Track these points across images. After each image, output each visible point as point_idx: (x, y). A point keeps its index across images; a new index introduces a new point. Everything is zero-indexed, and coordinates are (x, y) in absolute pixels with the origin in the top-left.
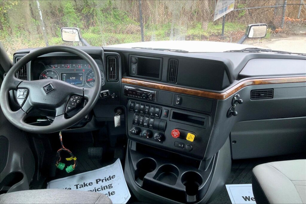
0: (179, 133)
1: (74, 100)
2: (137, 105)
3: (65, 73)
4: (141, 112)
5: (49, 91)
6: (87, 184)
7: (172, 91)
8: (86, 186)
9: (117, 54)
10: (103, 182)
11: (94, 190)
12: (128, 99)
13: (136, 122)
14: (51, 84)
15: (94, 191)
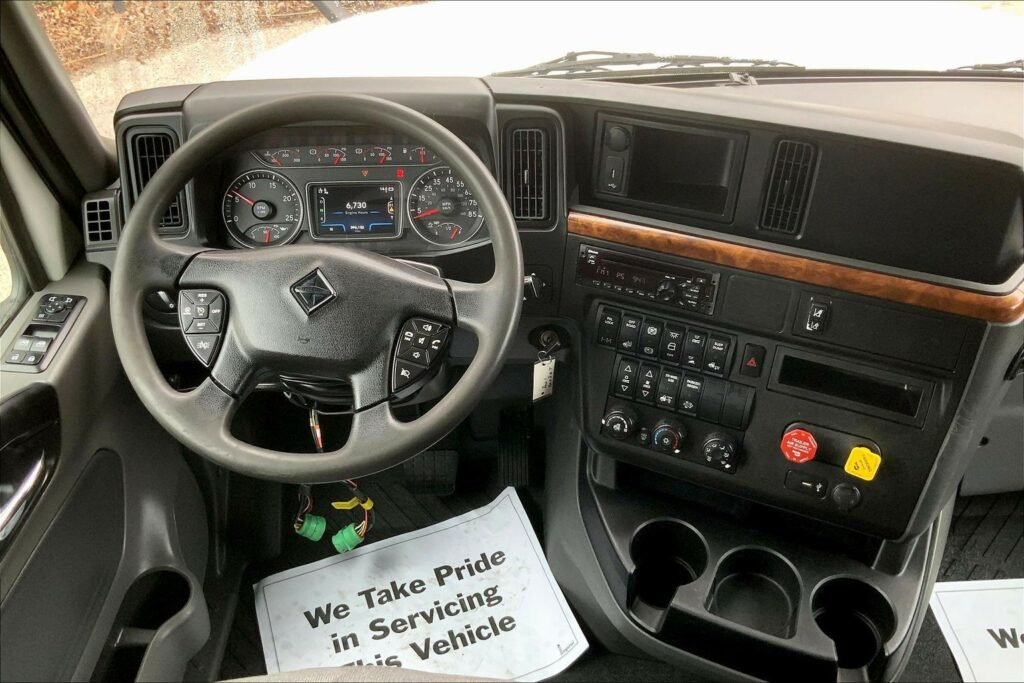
0: (815, 445)
1: (421, 341)
2: (631, 324)
3: (323, 187)
4: (646, 349)
5: (316, 303)
6: (403, 586)
7: (791, 277)
8: (401, 595)
9: (553, 115)
10: (460, 577)
11: (435, 610)
12: (591, 297)
13: (624, 388)
14: (319, 273)
15: (436, 615)
